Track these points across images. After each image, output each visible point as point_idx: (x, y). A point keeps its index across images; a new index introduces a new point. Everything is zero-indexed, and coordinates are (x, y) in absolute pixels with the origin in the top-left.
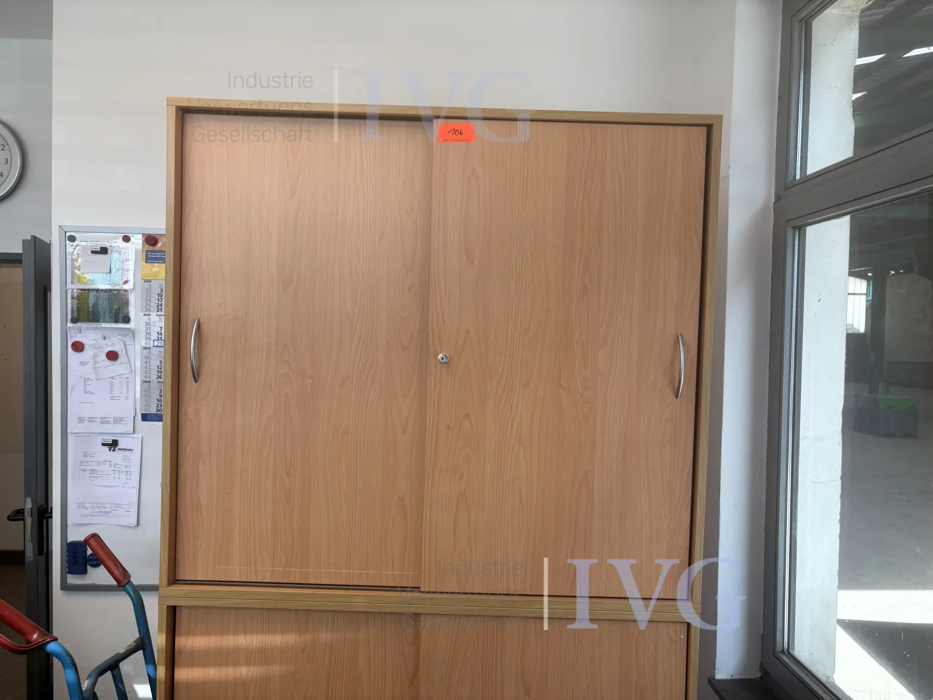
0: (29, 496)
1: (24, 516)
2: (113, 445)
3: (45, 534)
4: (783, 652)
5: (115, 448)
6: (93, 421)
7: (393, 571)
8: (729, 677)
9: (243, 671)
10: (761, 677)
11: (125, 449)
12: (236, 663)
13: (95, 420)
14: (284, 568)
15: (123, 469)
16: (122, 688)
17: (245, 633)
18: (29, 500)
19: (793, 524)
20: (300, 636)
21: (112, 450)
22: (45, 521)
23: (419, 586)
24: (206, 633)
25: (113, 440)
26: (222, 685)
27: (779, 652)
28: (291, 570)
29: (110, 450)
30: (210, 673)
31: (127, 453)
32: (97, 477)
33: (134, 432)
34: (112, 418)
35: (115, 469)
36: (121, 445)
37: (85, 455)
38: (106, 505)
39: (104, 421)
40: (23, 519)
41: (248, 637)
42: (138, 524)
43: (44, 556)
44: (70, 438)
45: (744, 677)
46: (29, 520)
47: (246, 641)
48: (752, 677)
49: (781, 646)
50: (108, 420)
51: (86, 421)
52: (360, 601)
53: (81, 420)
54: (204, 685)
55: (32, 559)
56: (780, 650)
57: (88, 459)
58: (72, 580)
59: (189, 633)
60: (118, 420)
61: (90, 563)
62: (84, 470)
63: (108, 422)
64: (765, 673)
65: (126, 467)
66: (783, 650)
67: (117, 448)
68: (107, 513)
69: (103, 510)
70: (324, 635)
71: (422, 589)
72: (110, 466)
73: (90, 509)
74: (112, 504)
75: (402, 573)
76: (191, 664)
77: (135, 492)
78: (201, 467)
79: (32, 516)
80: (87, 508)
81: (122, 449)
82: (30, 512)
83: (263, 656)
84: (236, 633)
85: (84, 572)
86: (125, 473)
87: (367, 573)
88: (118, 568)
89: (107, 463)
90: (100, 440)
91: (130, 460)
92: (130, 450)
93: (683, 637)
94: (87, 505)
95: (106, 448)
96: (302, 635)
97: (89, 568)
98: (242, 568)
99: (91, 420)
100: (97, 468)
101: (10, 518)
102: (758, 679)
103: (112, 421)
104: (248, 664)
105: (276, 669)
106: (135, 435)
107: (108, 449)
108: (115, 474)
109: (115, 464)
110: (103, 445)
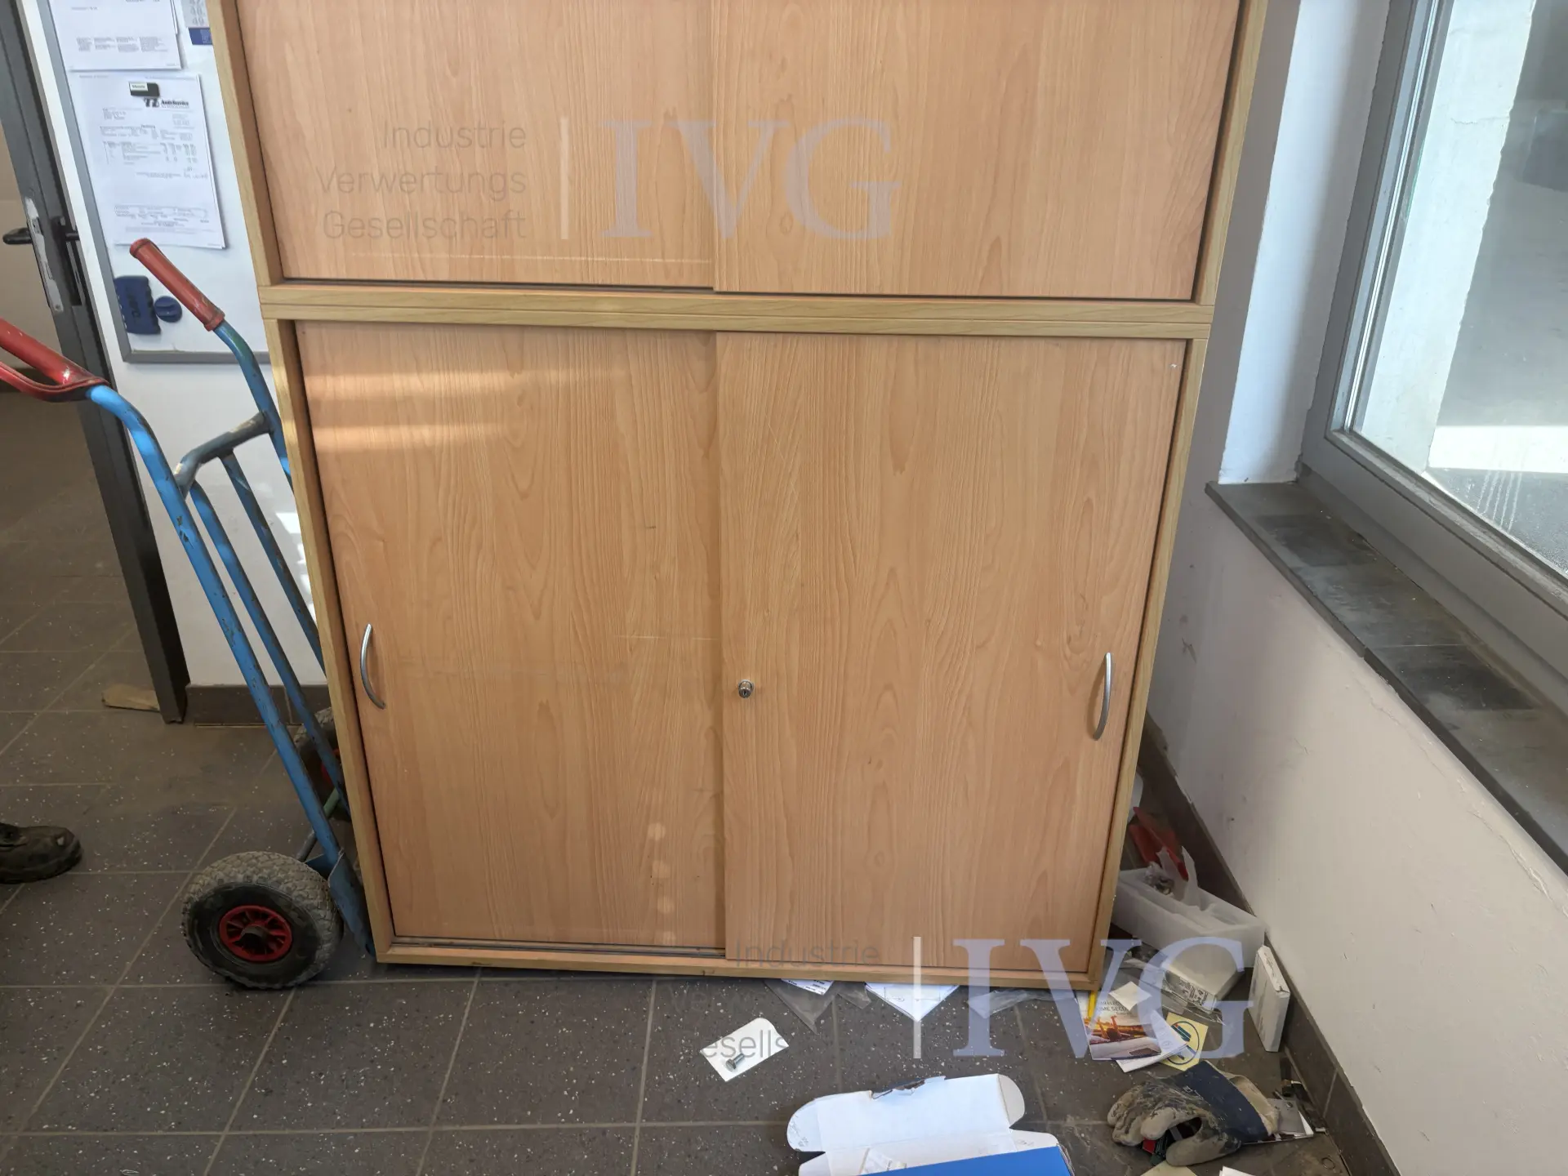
0: (30, 196)
1: (30, 235)
2: (152, 92)
3: (75, 268)
4: (1342, 430)
5: (155, 100)
6: (105, 47)
7: (663, 257)
8: (1242, 481)
9: (425, 434)
10: (1297, 481)
11: (174, 103)
12: (411, 421)
13: (108, 43)
14: (471, 254)
15: (178, 141)
16: (244, 486)
17: (419, 371)
18: (30, 204)
19: (1404, 202)
20: (512, 376)
21: (151, 102)
22: (69, 245)
23: (710, 285)
24: (353, 368)
25: (149, 85)
26: (394, 455)
27: (1335, 431)
28: (484, 258)
29: (148, 105)
30: (372, 437)
31: (180, 110)
32: (138, 157)
33: (183, 65)
34: (138, 39)
35: (165, 141)
36: (164, 95)
37: (107, 114)
38: (165, 211)
39: (125, 46)
40: (30, 241)
41: (424, 376)
42: (227, 246)
43: (83, 308)
44: (74, 82)
45: (1267, 481)
46: (40, 239)
47: (422, 383)
48: (1281, 481)
49: (1341, 421)
50: (130, 42)
51: (93, 47)
52: (608, 309)
53: (84, 45)
54: (365, 457)
55: (62, 308)
56: (1338, 427)
57: (112, 122)
58: (138, 343)
59: (324, 370)
60: (150, 43)
61: (162, 314)
62: (111, 144)
63: (133, 48)
64: (1304, 469)
65: (183, 137)
66: (1343, 427)
67: (160, 101)
68: (169, 224)
69: (160, 218)
70: (553, 374)
71: (717, 289)
72: (155, 136)
73: (137, 217)
74: (174, 208)
75: (679, 261)
76: (337, 422)
77: (209, 182)
78: (290, 58)
79: (42, 233)
80: (133, 216)
81: (169, 103)
82: (37, 224)
83: (455, 408)
84: (405, 369)
85: (156, 331)
86: (183, 149)
87: (618, 262)
88: (200, 301)
89: (149, 130)
90: (125, 84)
91: (186, 123)
92: (183, 103)
93: (1176, 366)
94: (131, 211)
95: (140, 102)
96: (516, 375)
97: (162, 323)
98: (396, 255)
99: (102, 43)
100: (133, 140)
101: (9, 240)
102: (1290, 483)
103: (138, 43)
104: (432, 421)
105: (479, 431)
106: (186, 74)
107: (144, 104)
108: (166, 151)
109: (163, 132)
110: (134, 93)
